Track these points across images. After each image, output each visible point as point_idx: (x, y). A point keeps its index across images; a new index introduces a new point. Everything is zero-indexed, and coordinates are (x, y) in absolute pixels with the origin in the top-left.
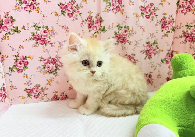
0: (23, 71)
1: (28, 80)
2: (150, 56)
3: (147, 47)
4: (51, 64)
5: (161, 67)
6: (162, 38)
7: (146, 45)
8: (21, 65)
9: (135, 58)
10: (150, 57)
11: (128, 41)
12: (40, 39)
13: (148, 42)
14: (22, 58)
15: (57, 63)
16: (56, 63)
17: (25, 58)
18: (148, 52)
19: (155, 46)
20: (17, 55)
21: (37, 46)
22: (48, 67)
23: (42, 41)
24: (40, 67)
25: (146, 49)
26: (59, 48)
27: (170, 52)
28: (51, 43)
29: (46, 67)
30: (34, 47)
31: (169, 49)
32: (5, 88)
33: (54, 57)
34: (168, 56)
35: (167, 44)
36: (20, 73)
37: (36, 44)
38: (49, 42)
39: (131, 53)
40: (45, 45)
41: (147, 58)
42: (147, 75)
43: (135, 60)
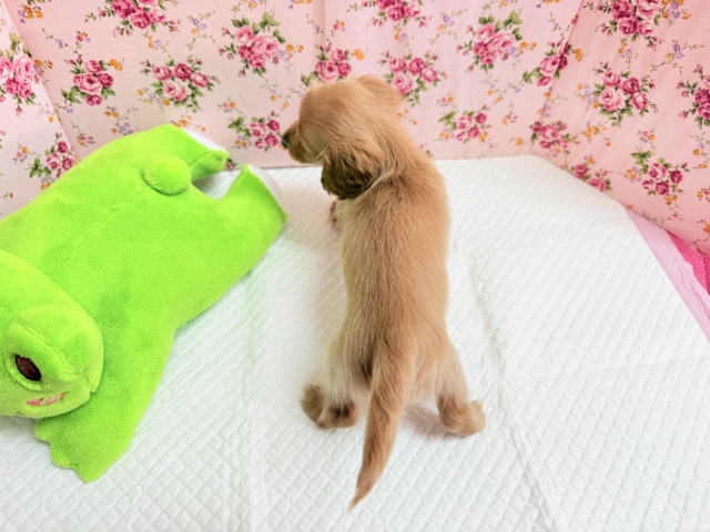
0: (103, 101)
1: (122, 123)
2: (489, 60)
3: (482, 32)
4: (176, 79)
5: (520, 94)
6: (539, 6)
7: (478, 27)
8: (94, 86)
9: (437, 66)
10: (489, 64)
11: (417, 16)
12: (134, 11)
13: (487, 18)
14: (90, 67)
15: (193, 76)
16: (189, 77)
17: (99, 66)
18: (482, 49)
19: (511, 32)
20: (75, 58)
21: (128, 32)
22: (170, 89)
23: (140, 16)
24: (146, 90)
25: (476, 40)
26: (195, 36)
27: (558, 50)
28: (168, 20)
29: (165, 88)
30: (119, 36)
31: (556, 43)
32: (65, 145)
33: (184, 62)
34: (550, 62)
35: (551, 25)
36: (95, 106)
37: (122, 26)
38: (161, 18)
39: (425, 52)
40: (150, 27)
41: (477, 68)
42: (470, 114)
43: (435, 73)
